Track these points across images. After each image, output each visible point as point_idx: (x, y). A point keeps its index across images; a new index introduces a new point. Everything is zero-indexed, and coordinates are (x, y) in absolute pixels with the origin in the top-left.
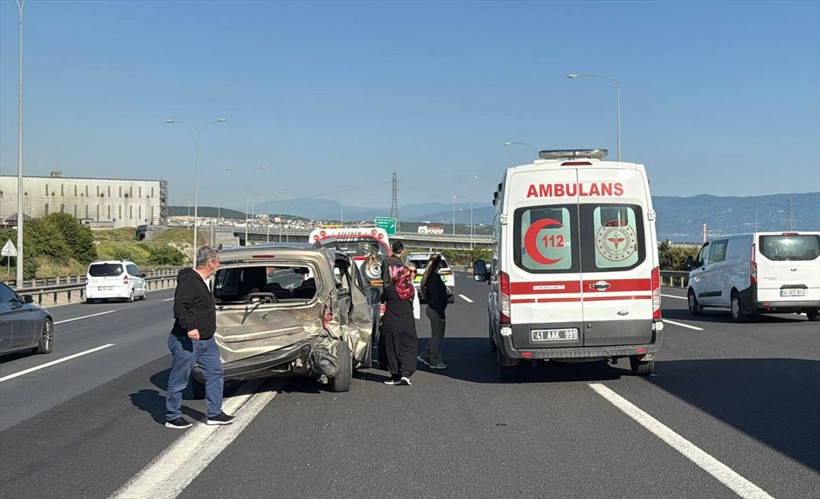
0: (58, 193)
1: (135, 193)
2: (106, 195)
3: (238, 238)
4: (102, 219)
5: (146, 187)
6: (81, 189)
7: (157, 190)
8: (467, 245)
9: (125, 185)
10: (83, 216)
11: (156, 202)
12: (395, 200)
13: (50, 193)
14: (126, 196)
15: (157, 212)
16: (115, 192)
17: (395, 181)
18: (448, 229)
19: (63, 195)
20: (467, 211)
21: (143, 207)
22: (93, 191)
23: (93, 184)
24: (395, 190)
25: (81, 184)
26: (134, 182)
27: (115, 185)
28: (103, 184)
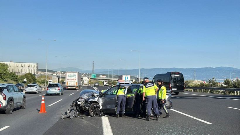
0: (12, 66)
1: (31, 66)
2: (24, 66)
3: (58, 78)
4: (22, 72)
5: (33, 65)
6: (18, 65)
7: (36, 65)
8: (111, 80)
9: (28, 64)
10: (18, 72)
11: (36, 69)
12: (93, 68)
13: (10, 66)
14: (28, 67)
15: (36, 71)
16: (26, 66)
17: (93, 63)
18: (107, 76)
19: (13, 66)
20: (111, 71)
21: (32, 70)
22: (20, 66)
23: (21, 64)
24: (93, 66)
25: (18, 64)
26: (30, 64)
27: (26, 64)
28: (23, 64)
